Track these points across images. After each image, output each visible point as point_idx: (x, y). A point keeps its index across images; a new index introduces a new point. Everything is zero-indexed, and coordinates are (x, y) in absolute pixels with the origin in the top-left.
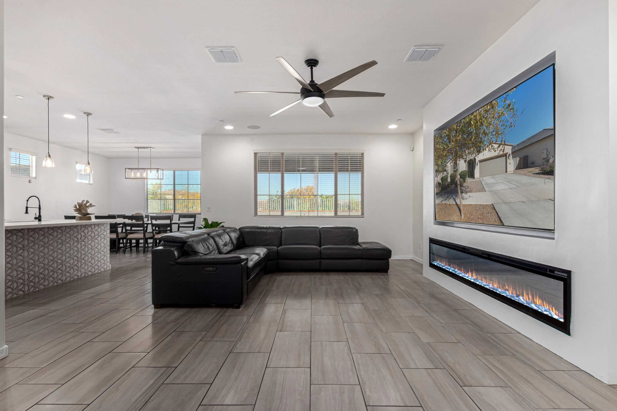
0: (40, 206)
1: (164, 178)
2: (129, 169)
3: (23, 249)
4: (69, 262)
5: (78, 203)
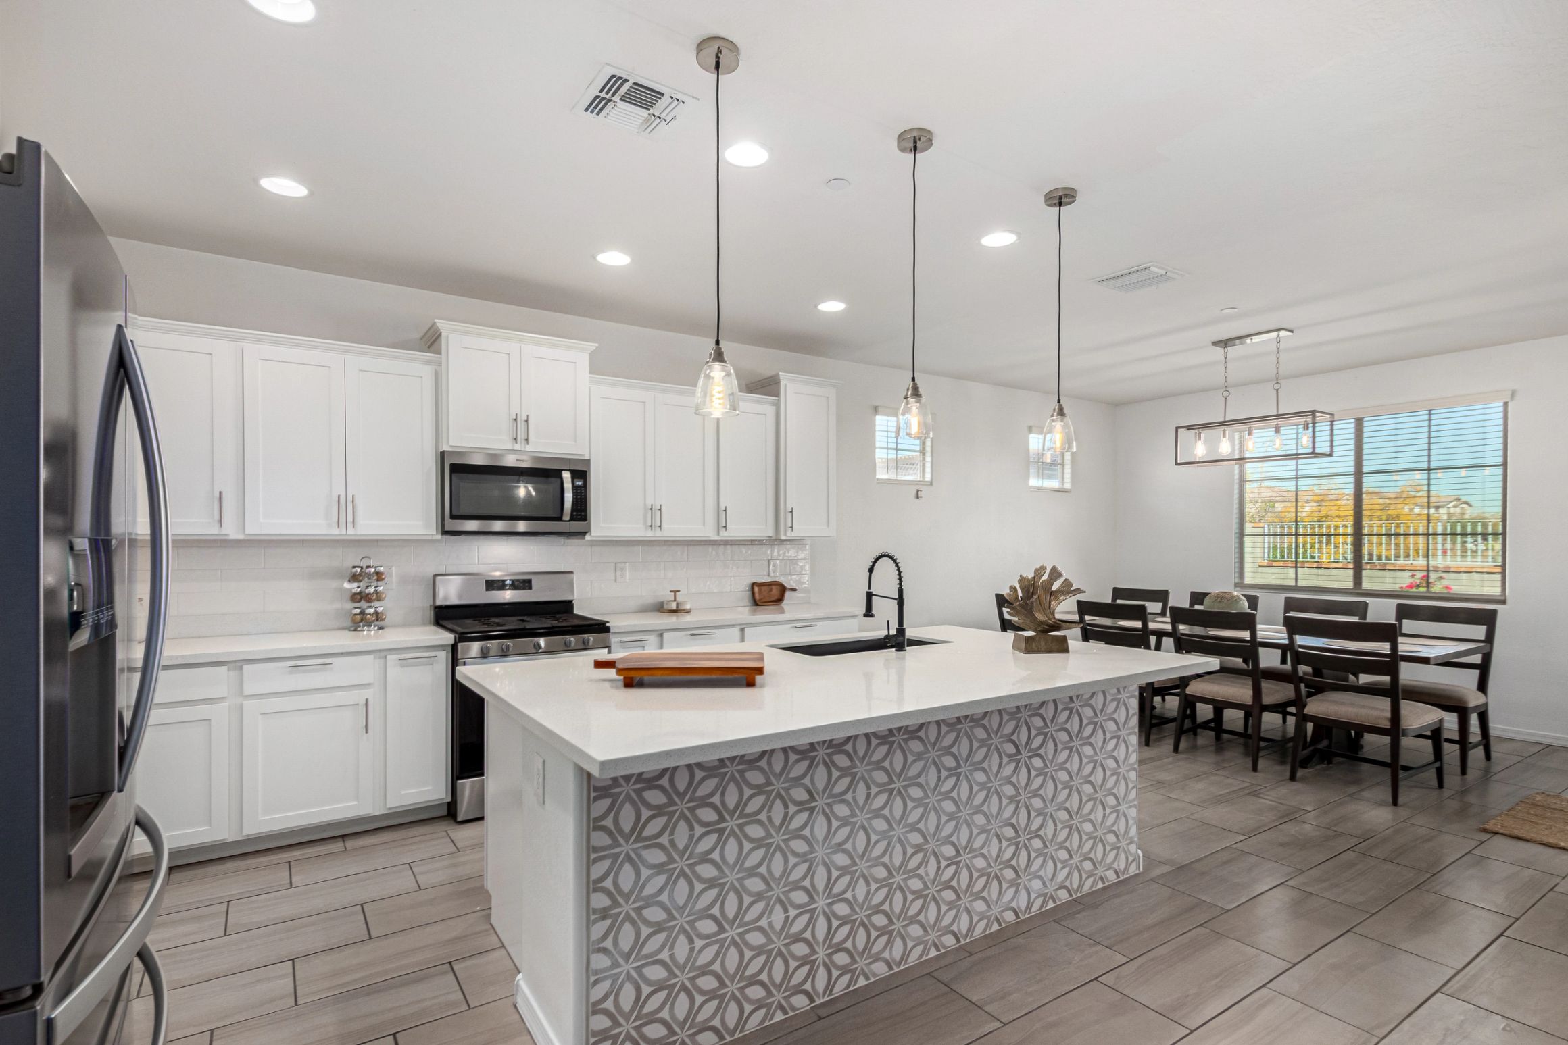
0: (900, 591)
1: (1335, 449)
2: (1190, 428)
4: (985, 851)
5: (1022, 580)
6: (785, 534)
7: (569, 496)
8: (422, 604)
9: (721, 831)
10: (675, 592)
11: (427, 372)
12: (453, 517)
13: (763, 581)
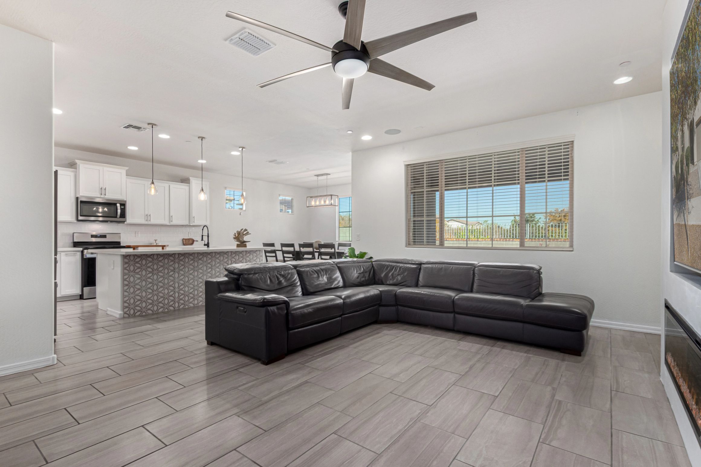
0: (208, 234)
2: (311, 197)
3: (174, 271)
5: (237, 232)
6: (192, 224)
7: (119, 211)
8: (69, 241)
9: (153, 273)
10: (156, 240)
11: (72, 174)
12: (81, 216)
13: (187, 238)
